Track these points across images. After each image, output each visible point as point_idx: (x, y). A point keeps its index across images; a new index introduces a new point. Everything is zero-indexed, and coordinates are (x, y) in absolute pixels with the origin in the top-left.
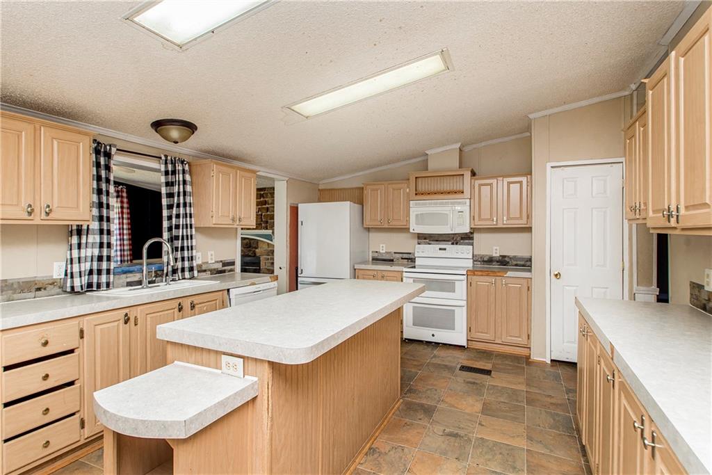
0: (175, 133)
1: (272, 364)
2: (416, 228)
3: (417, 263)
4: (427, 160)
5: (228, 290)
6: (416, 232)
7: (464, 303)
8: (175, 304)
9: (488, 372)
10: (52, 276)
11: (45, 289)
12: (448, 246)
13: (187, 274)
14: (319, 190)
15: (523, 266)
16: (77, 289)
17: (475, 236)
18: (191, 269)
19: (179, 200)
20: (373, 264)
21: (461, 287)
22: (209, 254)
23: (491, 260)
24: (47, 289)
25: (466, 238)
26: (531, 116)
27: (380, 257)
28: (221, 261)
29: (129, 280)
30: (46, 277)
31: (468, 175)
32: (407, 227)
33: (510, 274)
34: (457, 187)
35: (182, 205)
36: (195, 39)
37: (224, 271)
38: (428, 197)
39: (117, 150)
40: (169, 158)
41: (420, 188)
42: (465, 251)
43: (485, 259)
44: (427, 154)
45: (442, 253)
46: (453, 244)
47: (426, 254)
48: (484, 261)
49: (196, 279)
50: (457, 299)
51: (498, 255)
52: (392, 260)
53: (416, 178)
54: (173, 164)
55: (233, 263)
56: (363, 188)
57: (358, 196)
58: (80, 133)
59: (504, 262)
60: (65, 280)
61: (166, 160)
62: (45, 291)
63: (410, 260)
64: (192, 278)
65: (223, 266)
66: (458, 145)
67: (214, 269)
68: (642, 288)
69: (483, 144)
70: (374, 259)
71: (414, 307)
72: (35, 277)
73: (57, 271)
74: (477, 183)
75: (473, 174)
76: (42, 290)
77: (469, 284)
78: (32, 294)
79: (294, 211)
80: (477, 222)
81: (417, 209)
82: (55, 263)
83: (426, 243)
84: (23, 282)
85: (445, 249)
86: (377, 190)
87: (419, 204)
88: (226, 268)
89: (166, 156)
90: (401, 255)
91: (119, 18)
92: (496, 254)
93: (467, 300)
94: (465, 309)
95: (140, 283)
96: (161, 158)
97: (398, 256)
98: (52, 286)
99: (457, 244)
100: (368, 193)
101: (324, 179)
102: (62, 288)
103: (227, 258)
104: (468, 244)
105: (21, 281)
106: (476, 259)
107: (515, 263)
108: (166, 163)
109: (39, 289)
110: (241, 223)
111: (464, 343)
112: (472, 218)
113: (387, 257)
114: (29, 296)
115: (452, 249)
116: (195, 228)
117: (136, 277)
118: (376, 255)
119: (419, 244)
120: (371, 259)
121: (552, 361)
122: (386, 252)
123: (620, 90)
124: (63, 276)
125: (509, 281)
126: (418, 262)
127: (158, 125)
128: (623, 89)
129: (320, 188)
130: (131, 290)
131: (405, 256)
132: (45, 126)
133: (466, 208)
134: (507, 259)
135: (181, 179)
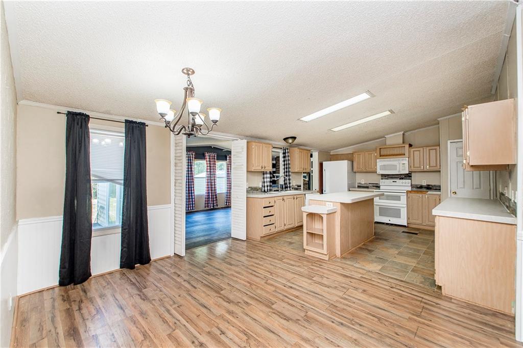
0: (290, 141)
1: (341, 203)
2: (380, 172)
4: (386, 140)
5: (305, 194)
6: (380, 173)
7: (406, 206)
8: (292, 197)
9: (417, 234)
10: (259, 187)
12: (398, 181)
13: (289, 189)
14: (331, 155)
16: (266, 191)
17: (413, 175)
18: (290, 187)
19: (287, 162)
20: (358, 188)
21: (404, 198)
23: (421, 187)
25: (408, 176)
26: (439, 119)
27: (362, 186)
28: (297, 185)
29: (274, 189)
31: (407, 146)
32: (376, 171)
33: (429, 192)
34: (402, 152)
35: (288, 164)
37: (298, 189)
38: (386, 157)
40: (284, 148)
41: (382, 153)
42: (407, 183)
44: (386, 137)
45: (395, 184)
46: (400, 179)
47: (386, 184)
48: (418, 187)
49: (292, 190)
50: (402, 204)
51: (425, 184)
52: (368, 187)
53: (380, 149)
54: (285, 150)
55: (300, 186)
56: (353, 154)
57: (350, 158)
58: (270, 144)
59: (429, 188)
60: (262, 188)
63: (377, 186)
64: (290, 190)
65: (298, 187)
66: (402, 132)
67: (295, 188)
71: (380, 208)
73: (260, 185)
74: (412, 150)
75: (410, 145)
77: (408, 198)
79: (321, 165)
80: (412, 168)
81: (380, 163)
82: (260, 182)
83: (385, 179)
85: (396, 182)
86: (360, 154)
87: (382, 161)
92: (424, 184)
93: (407, 205)
94: (406, 208)
95: (278, 191)
96: (282, 149)
97: (371, 185)
98: (259, 190)
99: (402, 179)
100: (356, 156)
101: (333, 150)
103: (299, 184)
104: (409, 179)
106: (412, 186)
107: (435, 188)
109: (257, 190)
111: (406, 224)
112: (410, 167)
113: (365, 186)
115: (399, 182)
116: (292, 172)
117: (276, 189)
118: (359, 185)
119: (382, 179)
120: (357, 186)
122: (365, 184)
125: (429, 196)
126: (381, 187)
127: (285, 139)
129: (331, 154)
131: (374, 185)
133: (406, 162)
134: (430, 186)
135: (287, 154)
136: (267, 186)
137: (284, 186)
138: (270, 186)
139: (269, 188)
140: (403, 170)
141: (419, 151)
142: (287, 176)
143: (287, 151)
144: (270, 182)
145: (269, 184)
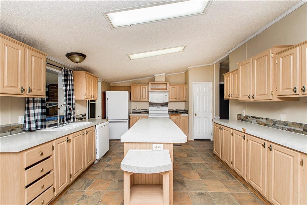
0: (77, 59)
2: (151, 101)
3: (149, 113)
4: (154, 78)
5: (96, 126)
10: (18, 123)
11: (15, 130)
13: (72, 120)
15: (183, 112)
16: (33, 129)
17: (169, 103)
18: (74, 118)
19: (70, 87)
20: (133, 113)
22: (78, 111)
23: (173, 111)
24: (16, 130)
25: (166, 104)
26: (188, 67)
27: (136, 111)
28: (82, 114)
29: (49, 124)
30: (15, 124)
31: (168, 84)
32: (148, 100)
33: (182, 115)
34: (165, 87)
35: (71, 90)
36: (121, 26)
37: (82, 119)
38: (155, 90)
39: (47, 63)
40: (66, 69)
41: (152, 87)
42: (166, 108)
43: (172, 111)
44: (154, 76)
45: (158, 109)
46: (161, 106)
47: (153, 110)
49: (76, 122)
52: (140, 112)
53: (151, 84)
54: (67, 71)
55: (85, 115)
56: (131, 86)
58: (42, 54)
60: (24, 125)
61: (65, 69)
62: (15, 131)
63: (147, 112)
64: (74, 122)
65: (82, 116)
66: (165, 74)
67: (79, 118)
68: (216, 117)
69: (171, 74)
70: (133, 112)
72: (10, 124)
73: (20, 120)
74: (171, 86)
76: (14, 131)
78: (9, 133)
79: (104, 95)
80: (171, 99)
82: (19, 117)
84: (5, 127)
85: (159, 108)
86: (136, 87)
87: (152, 93)
88: (83, 117)
89: (65, 68)
90: (143, 110)
91: (102, 12)
92: (175, 109)
95: (56, 124)
96: (63, 69)
98: (18, 128)
99: (162, 106)
100: (133, 88)
101: (113, 82)
102: (23, 129)
103: (83, 113)
104: (166, 106)
105: (4, 126)
106: (169, 111)
107: (180, 112)
108: (65, 71)
109: (12, 130)
110: (94, 98)
112: (169, 98)
113: (139, 111)
114: (7, 134)
115: (161, 108)
116: (76, 100)
117: (53, 123)
118: (134, 110)
119: (150, 106)
120: (132, 112)
121: (194, 140)
122: (138, 110)
123: (210, 63)
124: (23, 123)
125: (182, 117)
127: (69, 55)
128: (211, 63)
129: (111, 85)
130: (54, 128)
131: (145, 111)
132: (29, 48)
133: (168, 95)
134: (178, 111)
135: (70, 78)
136: (36, 121)
137: (65, 118)
138: (42, 120)
139: (39, 124)
140: (165, 100)
141: (175, 87)
142: (70, 104)
143: (69, 73)
144: (42, 114)
145: (39, 117)
